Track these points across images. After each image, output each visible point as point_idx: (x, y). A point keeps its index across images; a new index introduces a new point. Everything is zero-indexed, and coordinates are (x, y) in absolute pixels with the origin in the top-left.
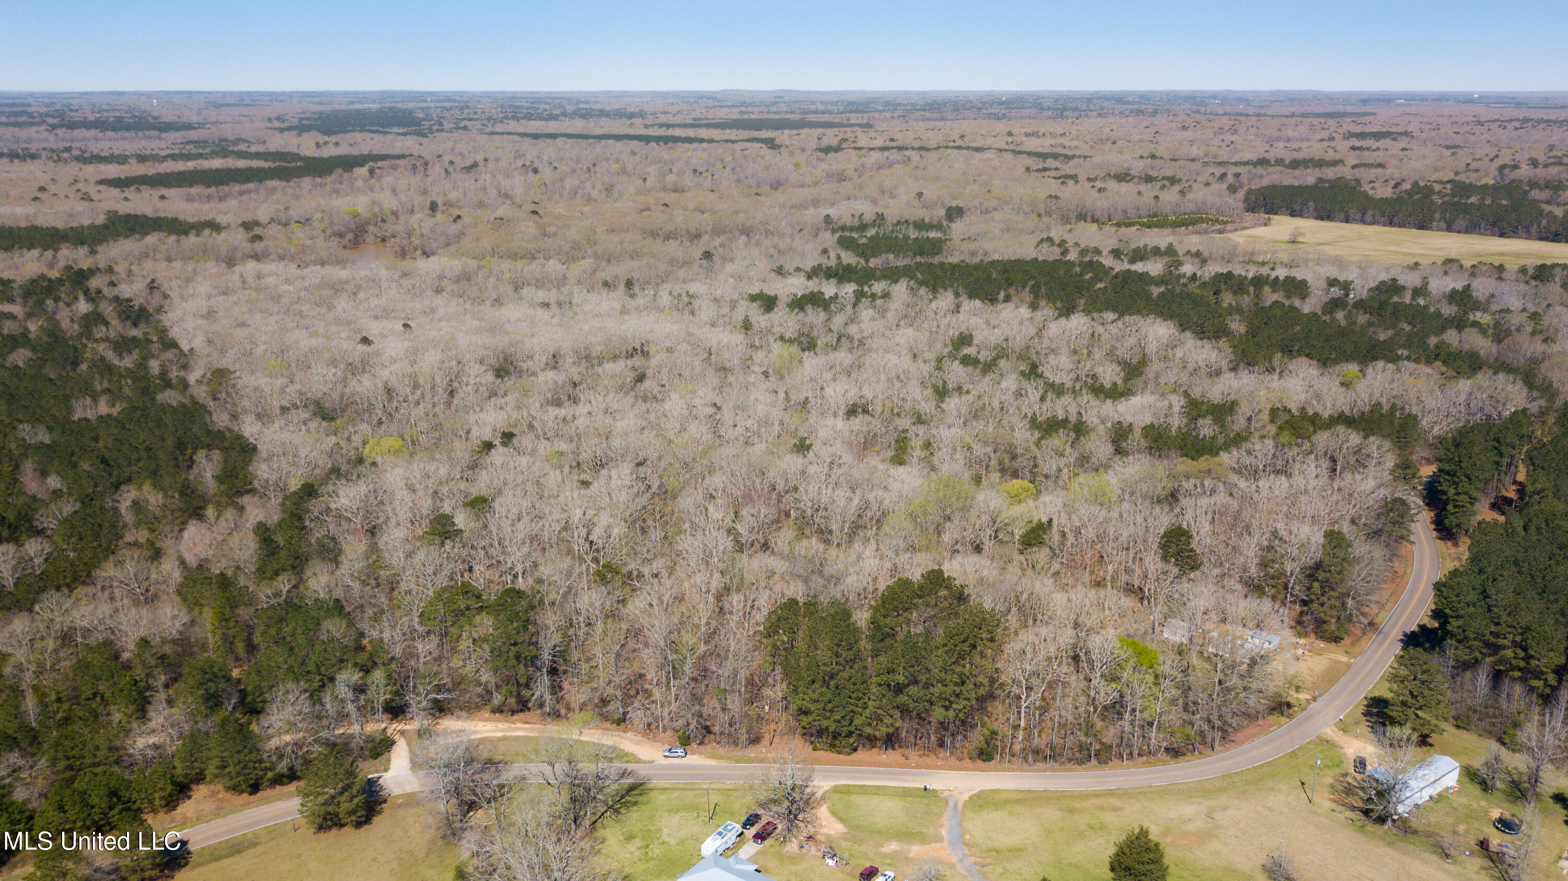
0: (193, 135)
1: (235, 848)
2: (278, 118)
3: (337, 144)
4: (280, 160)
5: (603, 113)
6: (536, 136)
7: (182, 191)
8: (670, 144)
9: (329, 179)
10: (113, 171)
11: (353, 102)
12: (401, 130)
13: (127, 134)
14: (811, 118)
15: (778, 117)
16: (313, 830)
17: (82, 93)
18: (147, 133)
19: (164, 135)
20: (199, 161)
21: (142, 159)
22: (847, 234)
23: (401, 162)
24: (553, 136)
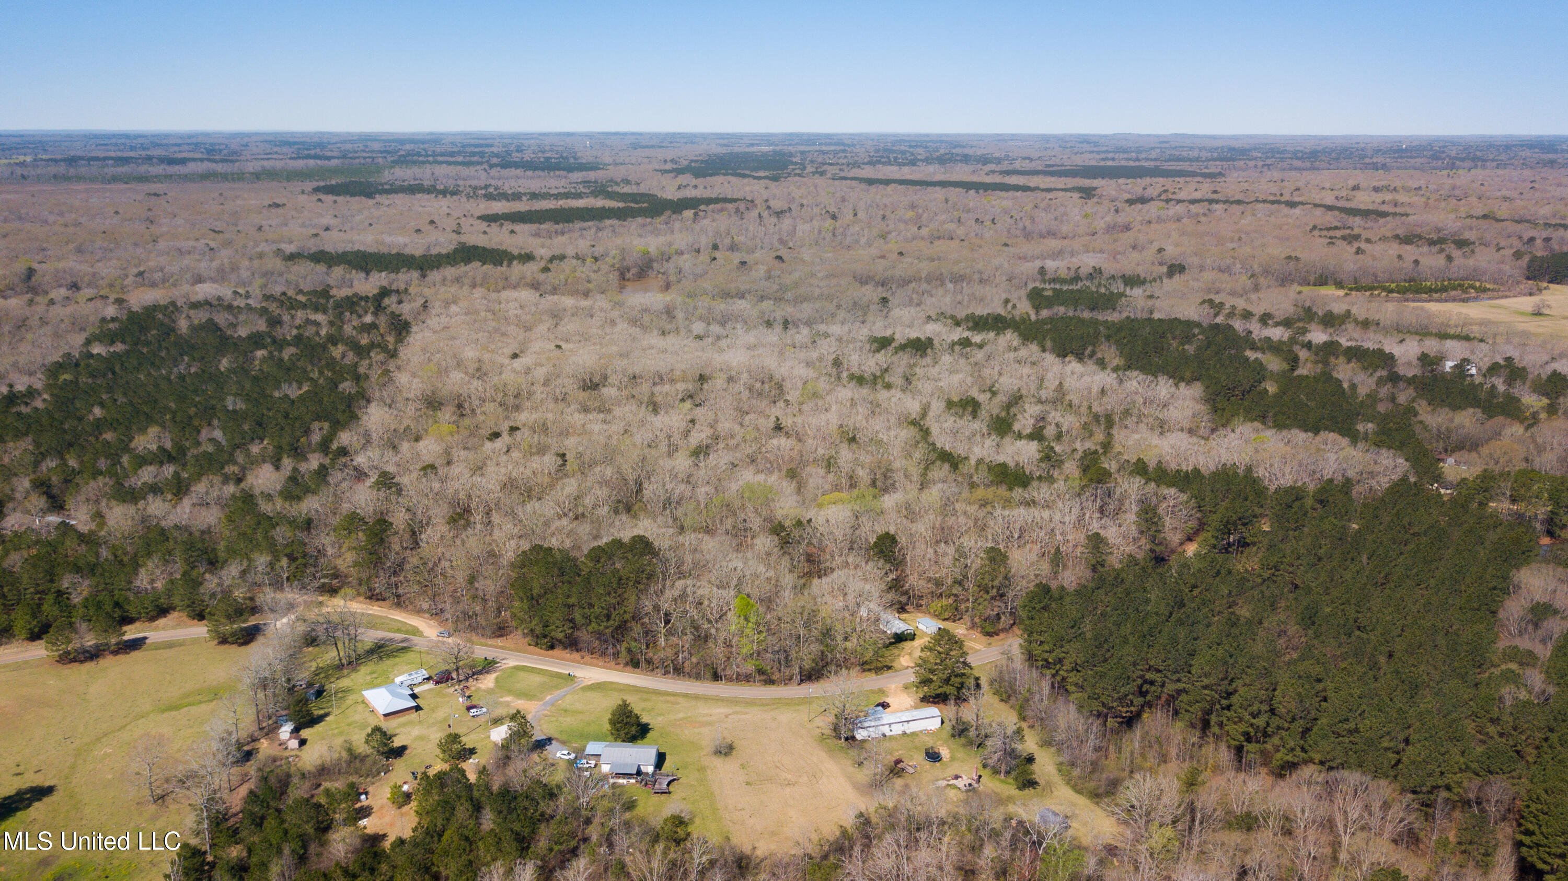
0: (592, 175)
1: (170, 645)
2: (672, 161)
3: (695, 187)
4: (632, 201)
5: (966, 159)
6: (871, 182)
7: (533, 227)
8: (989, 192)
9: (658, 220)
10: (499, 207)
11: (752, 145)
12: (767, 174)
13: (541, 173)
14: (1167, 166)
15: (1137, 164)
16: (216, 642)
17: (540, 134)
18: (557, 173)
19: (570, 175)
20: (569, 201)
21: (534, 196)
22: (1058, 286)
23: (730, 206)
24: (887, 182)
